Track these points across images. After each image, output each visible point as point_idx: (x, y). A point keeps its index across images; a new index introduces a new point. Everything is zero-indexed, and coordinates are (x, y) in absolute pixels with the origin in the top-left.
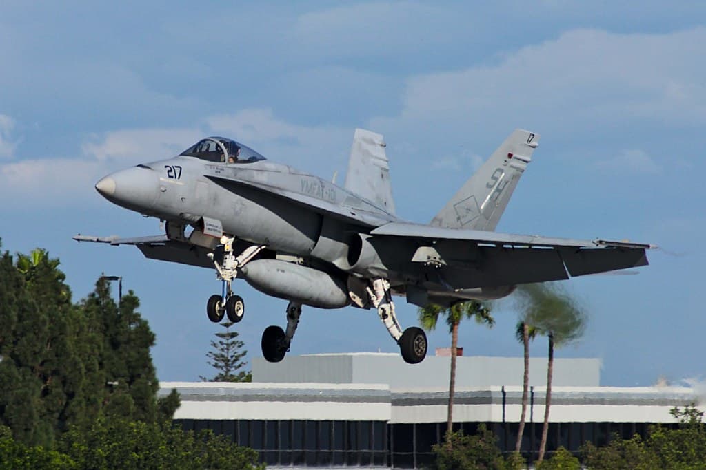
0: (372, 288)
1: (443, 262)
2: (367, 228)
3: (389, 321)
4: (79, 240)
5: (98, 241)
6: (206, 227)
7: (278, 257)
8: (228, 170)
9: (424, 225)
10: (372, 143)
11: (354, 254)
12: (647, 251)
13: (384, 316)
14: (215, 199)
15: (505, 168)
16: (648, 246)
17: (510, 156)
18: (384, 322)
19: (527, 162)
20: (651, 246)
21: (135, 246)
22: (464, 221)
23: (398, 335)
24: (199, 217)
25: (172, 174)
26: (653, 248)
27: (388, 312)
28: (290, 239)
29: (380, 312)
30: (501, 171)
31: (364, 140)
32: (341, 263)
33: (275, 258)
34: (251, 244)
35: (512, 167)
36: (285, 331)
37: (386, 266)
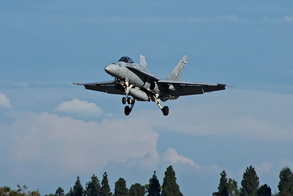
0: (155, 96)
1: (175, 89)
2: (157, 80)
3: (159, 105)
4: (74, 84)
5: (78, 84)
6: (126, 80)
7: (136, 87)
8: (129, 65)
9: (165, 79)
10: (143, 59)
11: (152, 87)
12: (225, 86)
13: (158, 103)
14: (127, 72)
15: (181, 65)
16: (226, 85)
17: (183, 62)
18: (158, 105)
19: (185, 64)
20: (227, 85)
21: (83, 86)
22: (173, 79)
23: (161, 108)
24: (124, 77)
25: (120, 66)
26: (227, 86)
27: (159, 102)
28: (139, 83)
29: (157, 102)
30: (180, 66)
31: (142, 58)
32: (149, 89)
33: (135, 88)
34: (131, 84)
35: (183, 65)
36: (130, 108)
37: (159, 90)
